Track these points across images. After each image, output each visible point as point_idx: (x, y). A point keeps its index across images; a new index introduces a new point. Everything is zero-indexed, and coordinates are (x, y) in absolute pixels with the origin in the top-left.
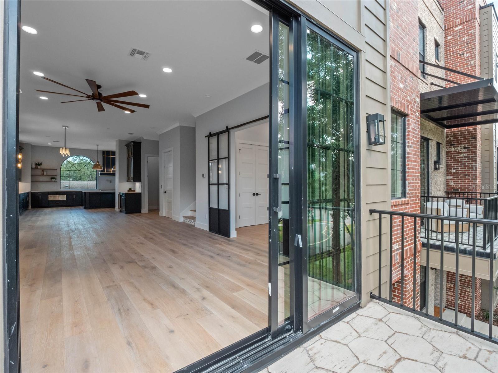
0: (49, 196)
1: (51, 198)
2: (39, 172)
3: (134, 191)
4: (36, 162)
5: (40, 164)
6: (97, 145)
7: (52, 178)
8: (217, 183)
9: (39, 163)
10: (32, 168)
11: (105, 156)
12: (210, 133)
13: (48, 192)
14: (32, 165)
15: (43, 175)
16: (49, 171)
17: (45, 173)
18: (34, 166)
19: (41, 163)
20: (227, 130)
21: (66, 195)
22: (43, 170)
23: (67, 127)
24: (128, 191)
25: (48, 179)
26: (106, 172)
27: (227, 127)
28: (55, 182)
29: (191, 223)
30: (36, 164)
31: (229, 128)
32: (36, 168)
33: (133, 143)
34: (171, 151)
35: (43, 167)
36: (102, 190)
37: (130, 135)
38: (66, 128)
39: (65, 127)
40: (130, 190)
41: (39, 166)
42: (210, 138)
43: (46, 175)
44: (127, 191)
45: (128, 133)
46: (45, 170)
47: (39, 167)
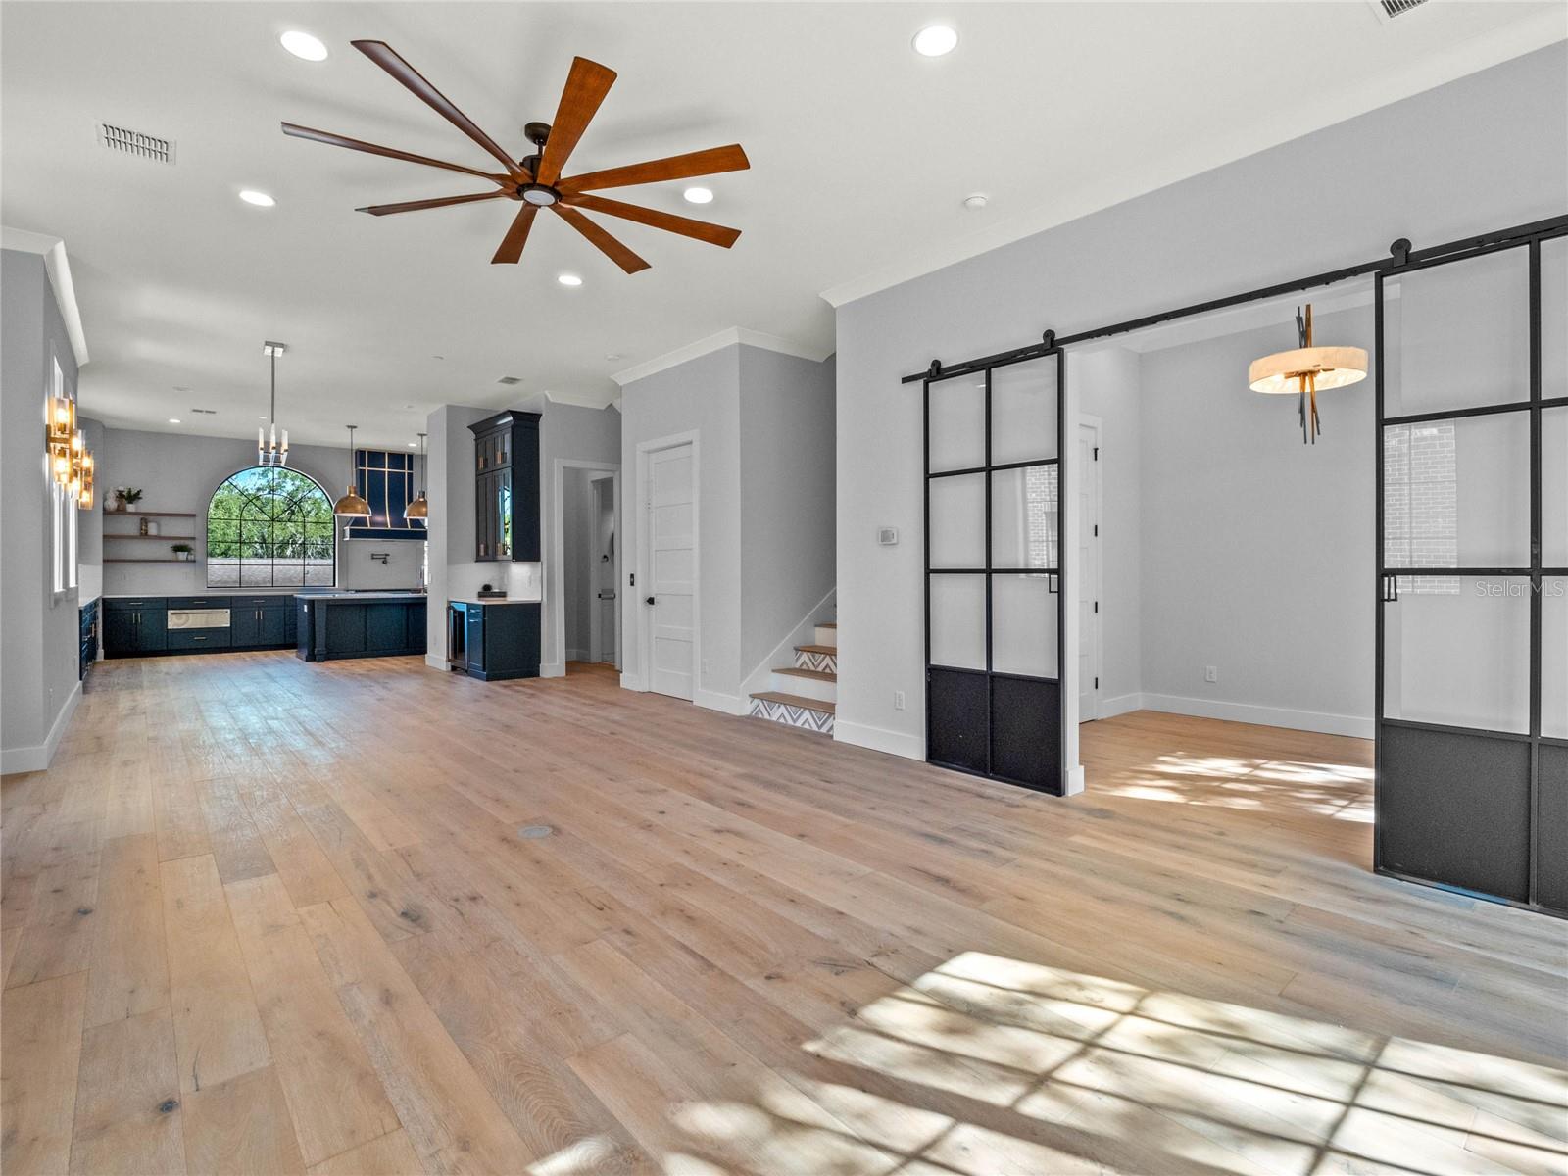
0: (169, 612)
1: (176, 621)
2: (130, 526)
3: (503, 594)
4: (121, 489)
5: (133, 497)
6: (349, 427)
7: (178, 549)
8: (984, 567)
9: (130, 492)
10: (106, 512)
11: (367, 469)
12: (936, 364)
13: (167, 598)
14: (105, 499)
15: (144, 535)
16: (164, 521)
17: (152, 530)
18: (112, 504)
19: (139, 492)
20: (1052, 345)
21: (231, 607)
22: (145, 518)
23: (282, 345)
24: (481, 595)
25: (164, 550)
26: (369, 527)
27: (1049, 335)
28: (187, 561)
29: (798, 724)
30: (120, 495)
31: (1057, 337)
32: (120, 511)
33: (510, 418)
34: (690, 443)
35: (143, 505)
36: (357, 591)
37: (506, 387)
38: (279, 352)
39: (274, 345)
40: (486, 590)
41: (130, 502)
42: (930, 384)
43: (158, 538)
44: (476, 595)
45: (502, 377)
46: (151, 518)
47: (131, 508)
